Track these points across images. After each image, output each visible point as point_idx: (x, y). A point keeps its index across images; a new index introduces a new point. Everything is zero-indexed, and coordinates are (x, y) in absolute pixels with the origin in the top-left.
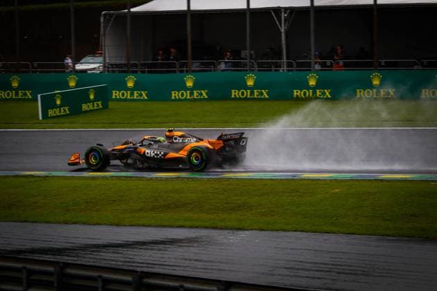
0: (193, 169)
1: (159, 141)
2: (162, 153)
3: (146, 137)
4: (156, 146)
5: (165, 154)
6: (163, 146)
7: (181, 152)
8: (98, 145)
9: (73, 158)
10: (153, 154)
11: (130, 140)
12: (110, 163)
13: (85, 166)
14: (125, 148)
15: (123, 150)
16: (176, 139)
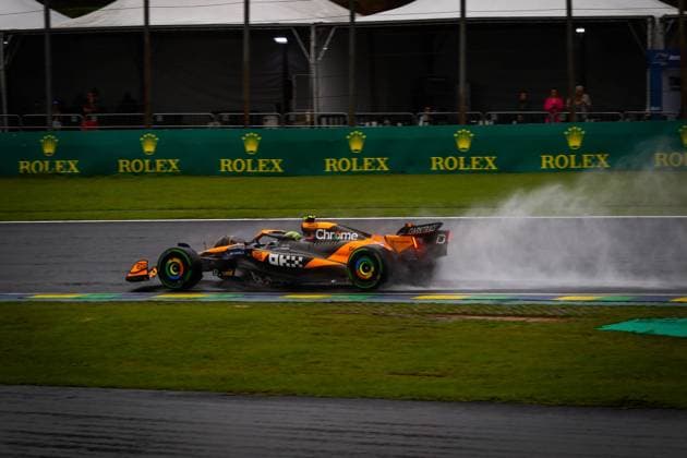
0: (358, 286)
1: (291, 238)
2: (301, 259)
3: (266, 232)
4: (285, 247)
5: (306, 261)
6: (301, 248)
7: (332, 257)
8: (180, 245)
9: (135, 269)
10: (282, 261)
11: (231, 237)
12: (202, 276)
13: (158, 281)
14: (228, 251)
15: (223, 253)
16: (321, 234)
